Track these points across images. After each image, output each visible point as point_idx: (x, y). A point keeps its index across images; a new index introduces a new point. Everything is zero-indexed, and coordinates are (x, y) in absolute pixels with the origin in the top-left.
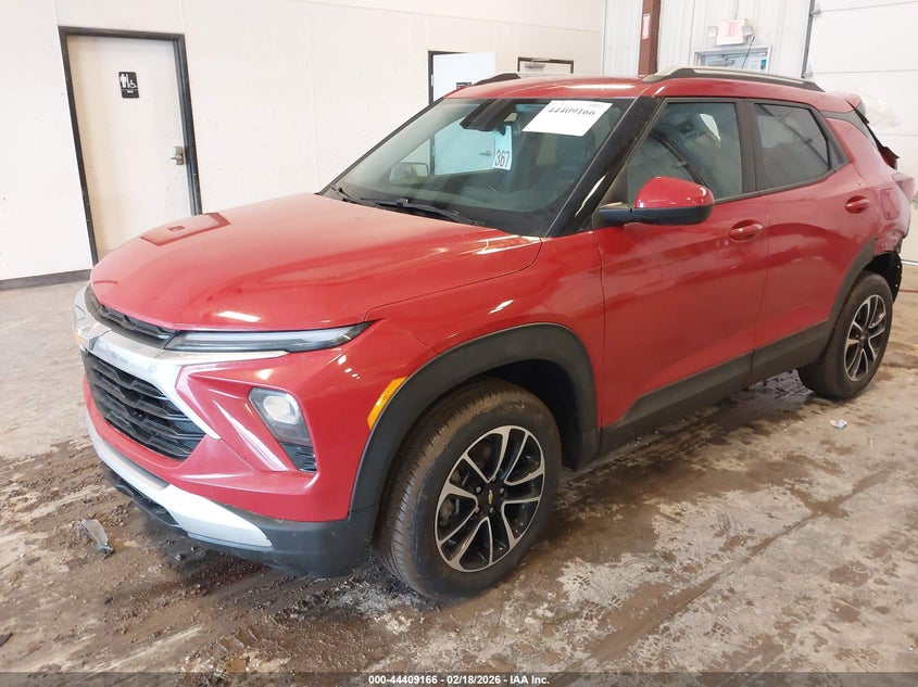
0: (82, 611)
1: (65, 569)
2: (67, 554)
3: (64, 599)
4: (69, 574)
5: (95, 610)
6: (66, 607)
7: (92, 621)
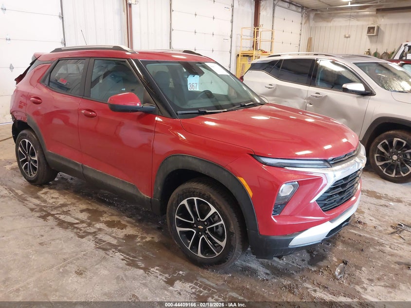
0: (371, 254)
1: (363, 269)
2: (357, 273)
3: (373, 261)
4: (364, 266)
5: (368, 251)
6: (375, 258)
7: (372, 250)
